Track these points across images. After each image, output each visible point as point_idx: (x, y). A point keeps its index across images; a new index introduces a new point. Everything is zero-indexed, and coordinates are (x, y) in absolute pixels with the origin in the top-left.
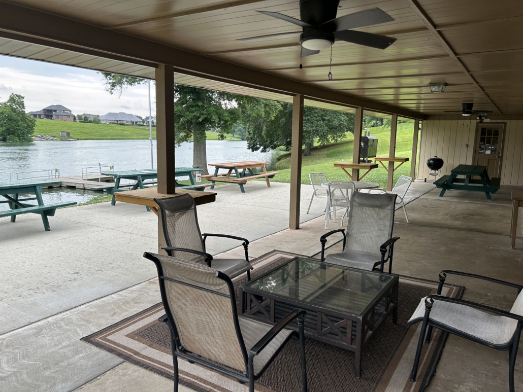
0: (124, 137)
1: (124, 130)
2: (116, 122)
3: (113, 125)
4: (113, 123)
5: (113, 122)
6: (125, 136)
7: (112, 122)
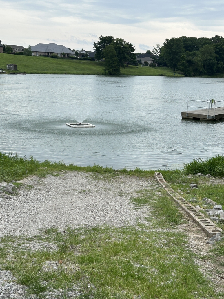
0: (65, 72)
1: (60, 64)
2: (47, 54)
3: (46, 58)
4: (44, 56)
5: (44, 54)
6: (64, 70)
7: (42, 54)
